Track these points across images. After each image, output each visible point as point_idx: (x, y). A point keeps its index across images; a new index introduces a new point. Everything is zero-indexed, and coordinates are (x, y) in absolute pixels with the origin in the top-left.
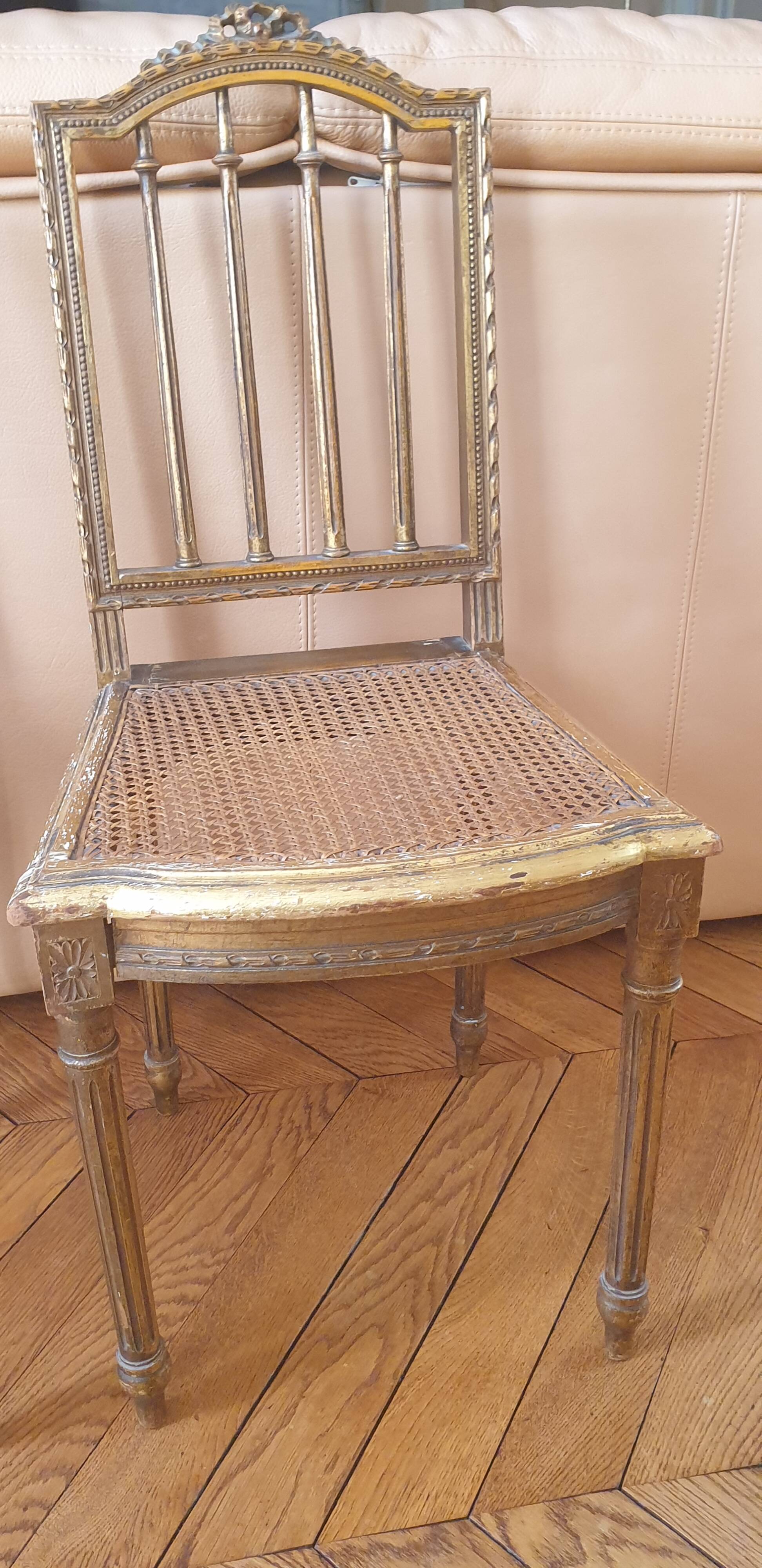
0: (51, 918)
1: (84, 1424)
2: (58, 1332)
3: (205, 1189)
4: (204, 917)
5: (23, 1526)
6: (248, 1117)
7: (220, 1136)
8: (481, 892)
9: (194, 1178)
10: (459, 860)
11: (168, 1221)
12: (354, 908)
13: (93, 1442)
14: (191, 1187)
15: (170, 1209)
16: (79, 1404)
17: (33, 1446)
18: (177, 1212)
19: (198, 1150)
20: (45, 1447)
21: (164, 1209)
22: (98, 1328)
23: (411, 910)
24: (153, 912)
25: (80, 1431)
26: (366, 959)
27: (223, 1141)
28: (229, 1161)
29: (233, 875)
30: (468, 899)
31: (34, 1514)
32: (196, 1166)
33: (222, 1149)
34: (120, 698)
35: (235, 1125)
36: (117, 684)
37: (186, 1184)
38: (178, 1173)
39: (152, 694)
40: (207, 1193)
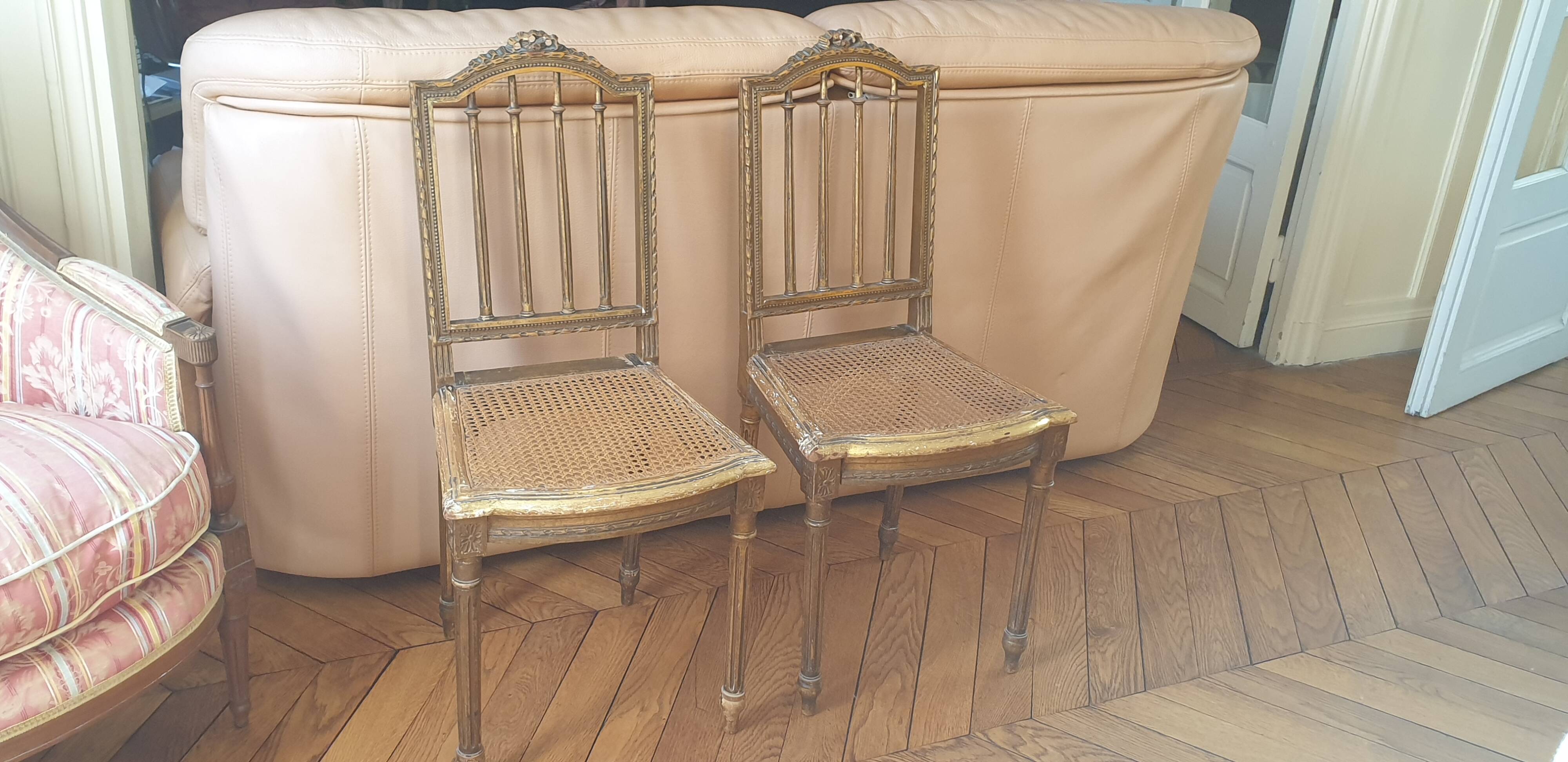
0: (827, 458)
1: (780, 717)
3: (777, 619)
4: (889, 455)
6: (780, 586)
7: (771, 595)
8: (994, 441)
9: (769, 615)
10: (984, 428)
11: (767, 634)
12: (948, 449)
13: (785, 724)
14: (769, 620)
15: (765, 629)
17: (759, 727)
18: (770, 630)
20: (765, 727)
22: (760, 680)
23: (970, 449)
24: (868, 454)
25: (777, 720)
26: (945, 473)
27: (774, 598)
28: (782, 607)
29: (897, 437)
30: (989, 444)
31: (774, 750)
32: (767, 609)
33: (776, 601)
34: (768, 362)
35: (777, 590)
36: (759, 355)
37: (766, 619)
38: (759, 613)
39: (779, 359)
40: (779, 621)
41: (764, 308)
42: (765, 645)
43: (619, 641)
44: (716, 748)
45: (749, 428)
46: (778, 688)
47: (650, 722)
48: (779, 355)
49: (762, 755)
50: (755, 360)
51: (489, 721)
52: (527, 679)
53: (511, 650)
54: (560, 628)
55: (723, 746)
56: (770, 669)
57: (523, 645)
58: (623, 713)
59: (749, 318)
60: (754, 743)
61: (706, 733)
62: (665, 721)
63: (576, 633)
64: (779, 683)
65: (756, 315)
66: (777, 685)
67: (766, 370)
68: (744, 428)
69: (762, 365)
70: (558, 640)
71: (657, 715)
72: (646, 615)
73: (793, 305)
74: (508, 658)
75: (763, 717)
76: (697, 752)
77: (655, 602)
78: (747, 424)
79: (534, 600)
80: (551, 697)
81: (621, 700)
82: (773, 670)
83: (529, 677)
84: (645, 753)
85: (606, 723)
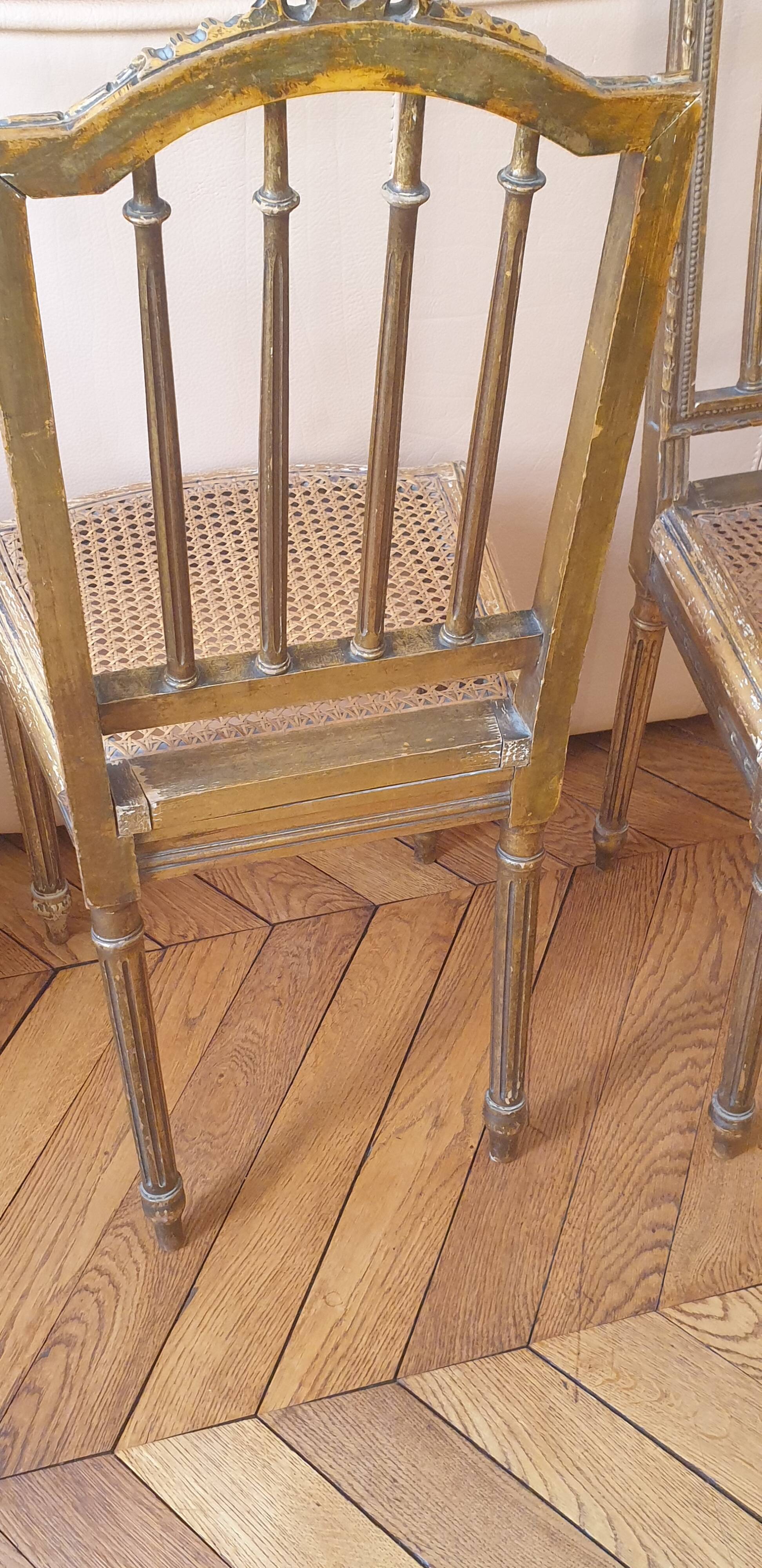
1: (668, 1158)
2: (607, 1079)
3: (673, 941)
5: (659, 1244)
6: (681, 869)
7: (664, 889)
9: (659, 930)
11: (654, 972)
13: (683, 1173)
14: (659, 941)
15: (651, 960)
16: (655, 1142)
18: (659, 963)
19: (650, 905)
21: (645, 961)
27: (668, 894)
28: (683, 915)
31: (662, 1234)
32: (656, 919)
33: (672, 902)
34: (694, 528)
35: (673, 879)
36: (678, 510)
37: (655, 937)
38: (642, 926)
39: (718, 521)
40: (677, 944)
41: (693, 418)
42: (651, 995)
43: (407, 971)
44: (558, 1221)
45: (646, 636)
46: (673, 1091)
47: (448, 1150)
48: (716, 511)
49: (638, 1243)
50: (668, 522)
51: (183, 1131)
52: (252, 1042)
53: (232, 979)
54: (314, 938)
55: (572, 1216)
56: (659, 1047)
57: (253, 970)
58: (401, 1130)
59: (662, 438)
60: (626, 1216)
61: (542, 1186)
62: (473, 1151)
63: (339, 949)
64: (673, 1080)
65: (677, 431)
66: (667, 1087)
67: (690, 549)
68: (636, 635)
69: (681, 535)
70: (310, 964)
71: (461, 1137)
72: (454, 918)
73: (754, 409)
74: (227, 996)
75: (643, 1156)
76: (524, 1228)
77: (469, 894)
78: (642, 630)
79: (279, 878)
80: (288, 1083)
81: (401, 1100)
82: (664, 1051)
83: (256, 1039)
84: (435, 1221)
85: (373, 1149)
